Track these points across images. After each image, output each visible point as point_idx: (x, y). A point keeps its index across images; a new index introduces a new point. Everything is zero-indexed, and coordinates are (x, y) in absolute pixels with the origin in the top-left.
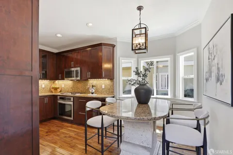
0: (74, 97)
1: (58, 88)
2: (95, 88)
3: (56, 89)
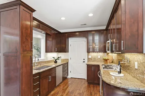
3: (107, 60)
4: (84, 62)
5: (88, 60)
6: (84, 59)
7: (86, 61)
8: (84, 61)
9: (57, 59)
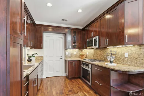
0: (92, 64)
1: (84, 55)
2: (113, 56)
3: (82, 56)
4: (61, 59)
5: (65, 57)
6: (61, 56)
7: (63, 57)
8: (61, 57)
9: (31, 57)
